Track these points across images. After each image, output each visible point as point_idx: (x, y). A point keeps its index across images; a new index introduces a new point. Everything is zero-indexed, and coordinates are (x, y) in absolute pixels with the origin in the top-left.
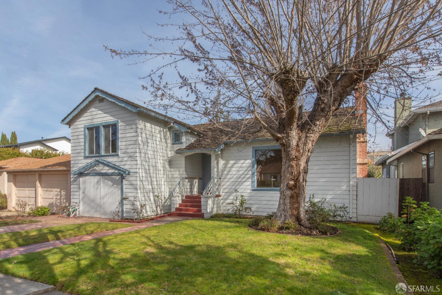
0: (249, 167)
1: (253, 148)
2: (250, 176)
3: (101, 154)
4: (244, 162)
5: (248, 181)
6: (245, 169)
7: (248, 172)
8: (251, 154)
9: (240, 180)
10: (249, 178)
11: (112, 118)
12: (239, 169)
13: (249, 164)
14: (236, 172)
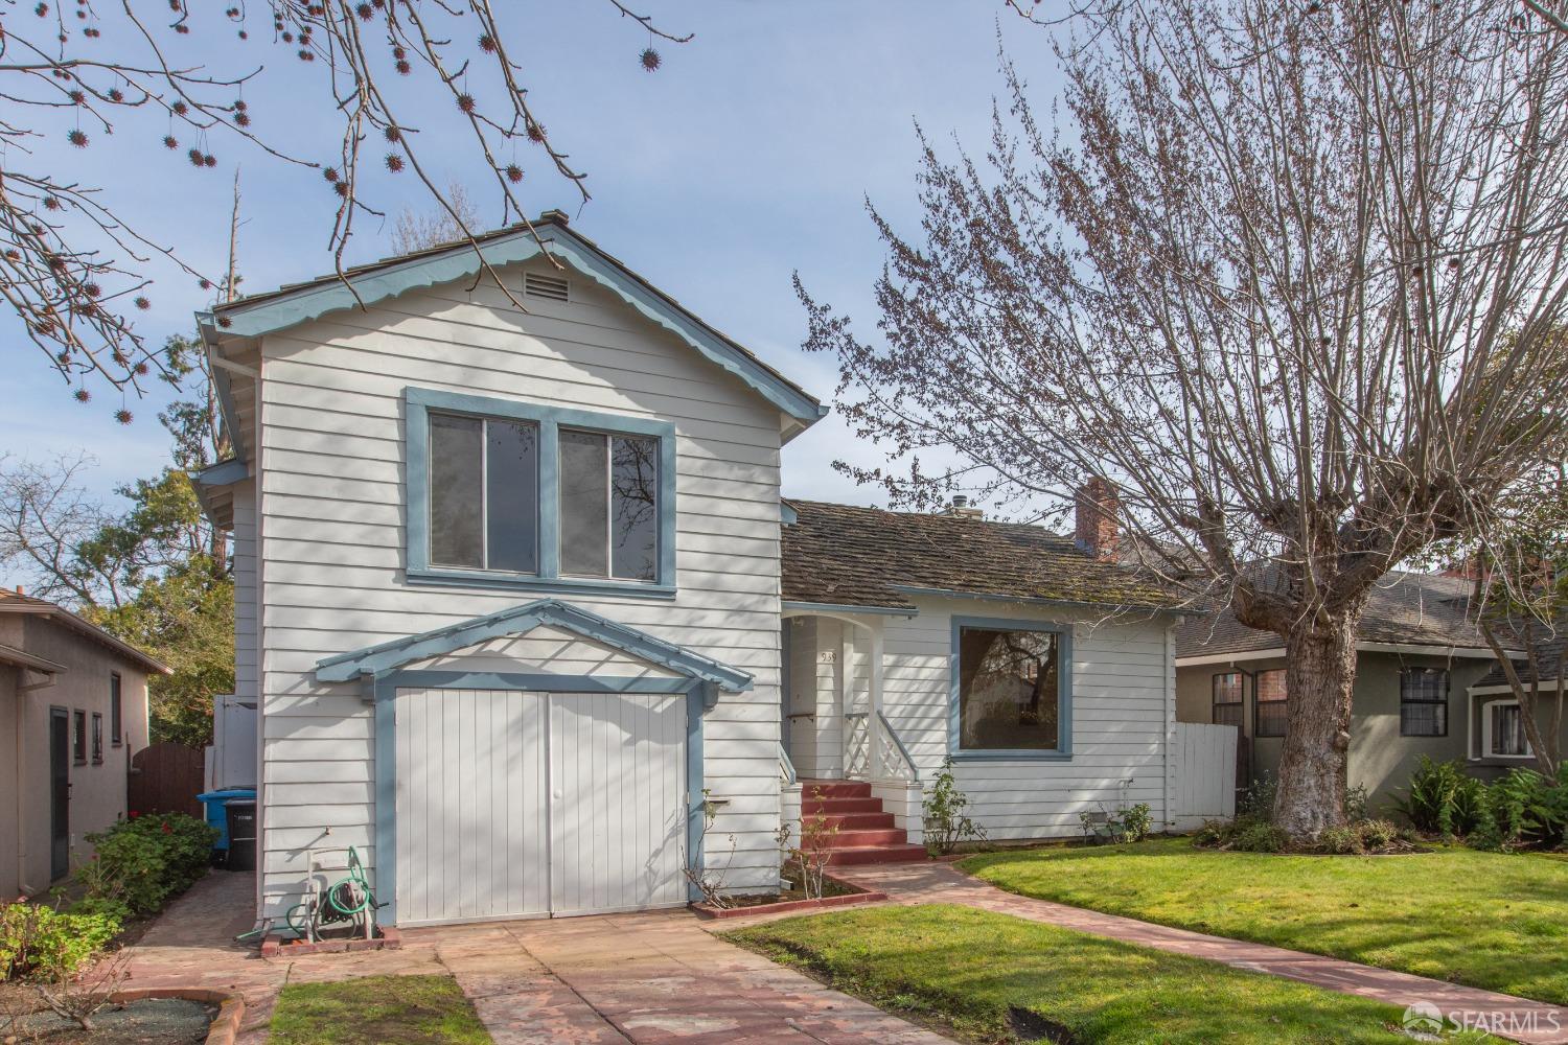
0: (938, 681)
1: (954, 618)
2: (943, 712)
3: (553, 574)
4: (925, 663)
5: (935, 728)
6: (927, 687)
7: (937, 699)
8: (949, 640)
9: (911, 724)
10: (938, 718)
11: (624, 401)
12: (909, 686)
13: (938, 672)
14: (897, 695)
